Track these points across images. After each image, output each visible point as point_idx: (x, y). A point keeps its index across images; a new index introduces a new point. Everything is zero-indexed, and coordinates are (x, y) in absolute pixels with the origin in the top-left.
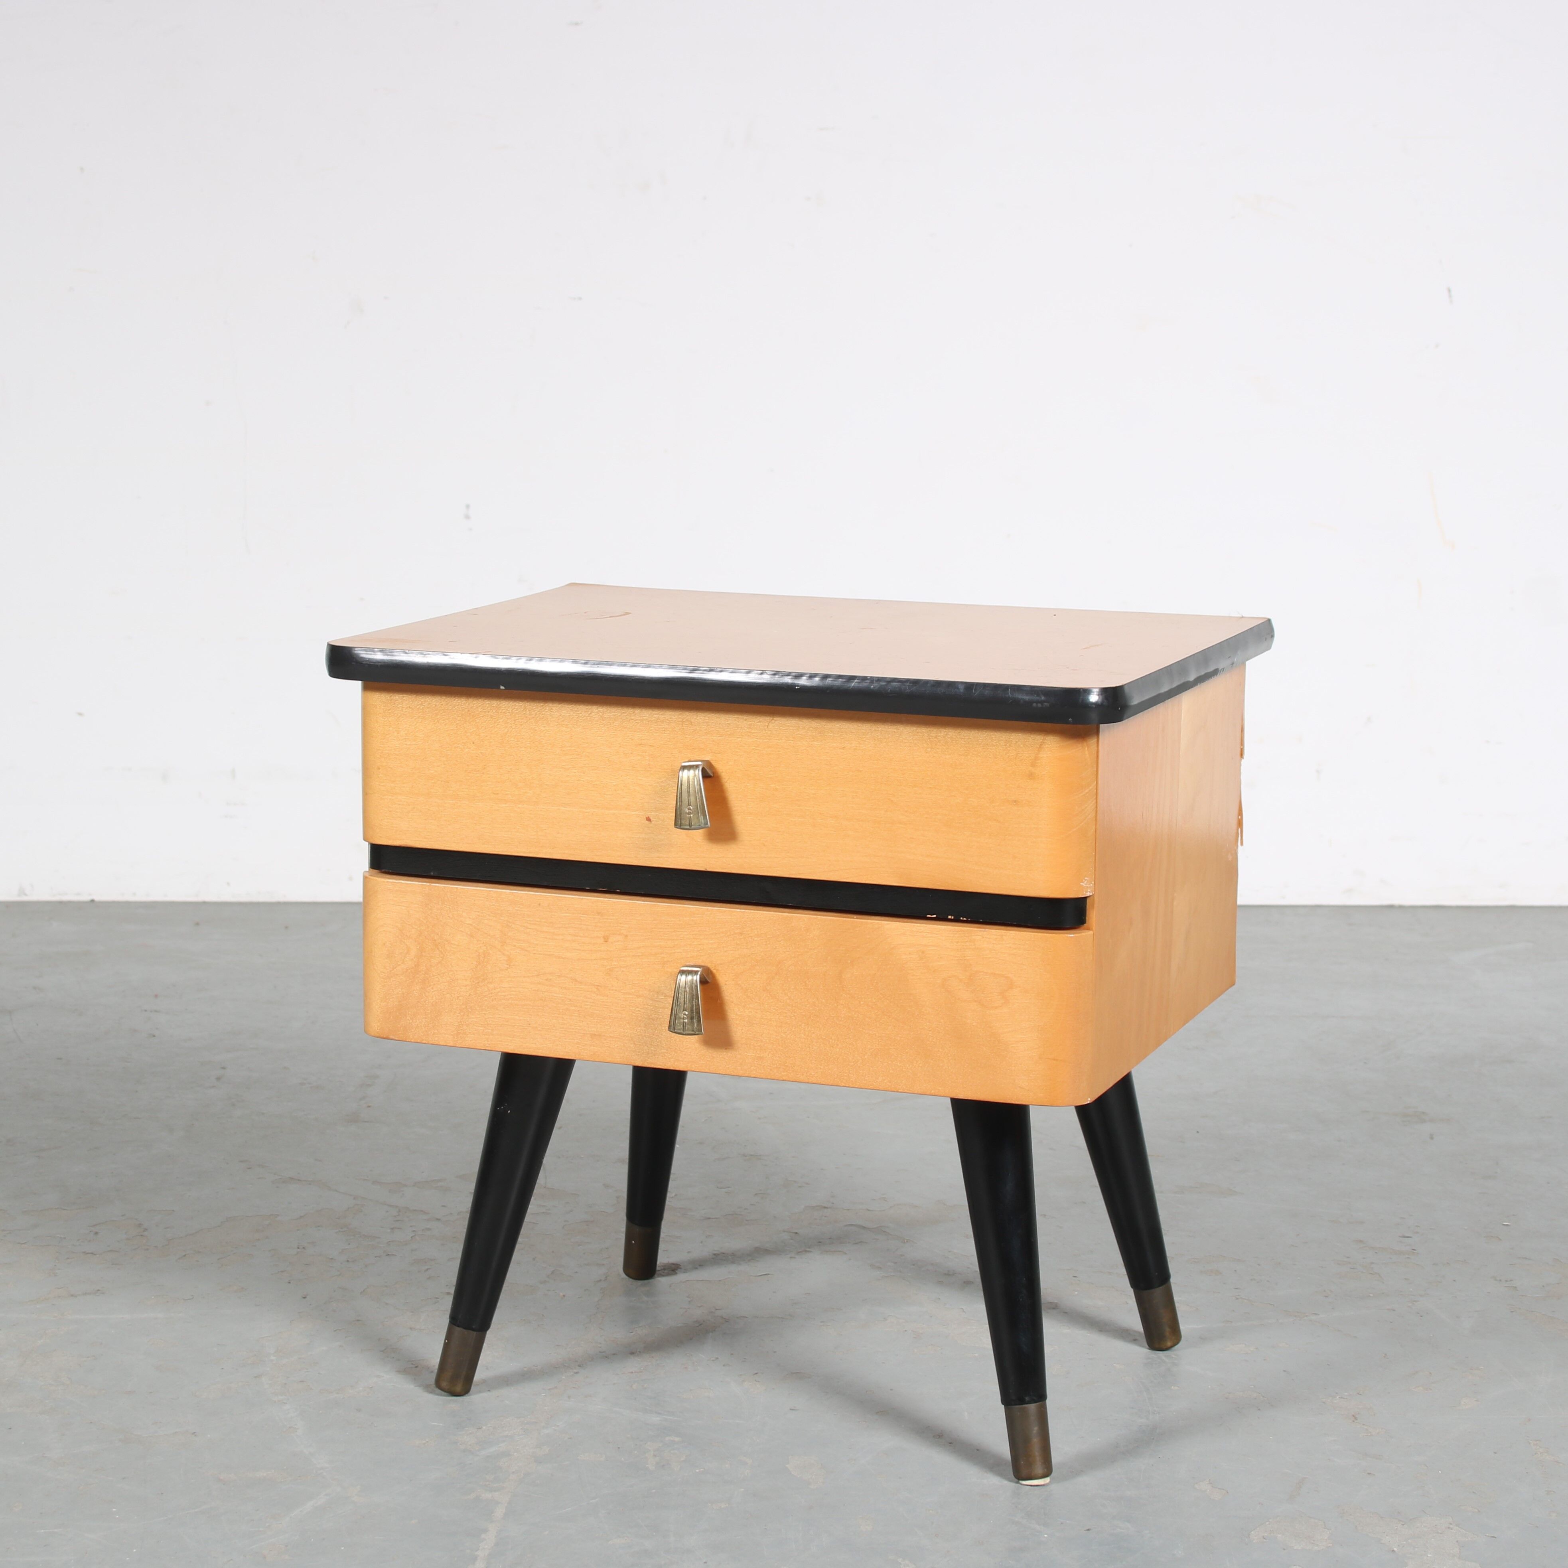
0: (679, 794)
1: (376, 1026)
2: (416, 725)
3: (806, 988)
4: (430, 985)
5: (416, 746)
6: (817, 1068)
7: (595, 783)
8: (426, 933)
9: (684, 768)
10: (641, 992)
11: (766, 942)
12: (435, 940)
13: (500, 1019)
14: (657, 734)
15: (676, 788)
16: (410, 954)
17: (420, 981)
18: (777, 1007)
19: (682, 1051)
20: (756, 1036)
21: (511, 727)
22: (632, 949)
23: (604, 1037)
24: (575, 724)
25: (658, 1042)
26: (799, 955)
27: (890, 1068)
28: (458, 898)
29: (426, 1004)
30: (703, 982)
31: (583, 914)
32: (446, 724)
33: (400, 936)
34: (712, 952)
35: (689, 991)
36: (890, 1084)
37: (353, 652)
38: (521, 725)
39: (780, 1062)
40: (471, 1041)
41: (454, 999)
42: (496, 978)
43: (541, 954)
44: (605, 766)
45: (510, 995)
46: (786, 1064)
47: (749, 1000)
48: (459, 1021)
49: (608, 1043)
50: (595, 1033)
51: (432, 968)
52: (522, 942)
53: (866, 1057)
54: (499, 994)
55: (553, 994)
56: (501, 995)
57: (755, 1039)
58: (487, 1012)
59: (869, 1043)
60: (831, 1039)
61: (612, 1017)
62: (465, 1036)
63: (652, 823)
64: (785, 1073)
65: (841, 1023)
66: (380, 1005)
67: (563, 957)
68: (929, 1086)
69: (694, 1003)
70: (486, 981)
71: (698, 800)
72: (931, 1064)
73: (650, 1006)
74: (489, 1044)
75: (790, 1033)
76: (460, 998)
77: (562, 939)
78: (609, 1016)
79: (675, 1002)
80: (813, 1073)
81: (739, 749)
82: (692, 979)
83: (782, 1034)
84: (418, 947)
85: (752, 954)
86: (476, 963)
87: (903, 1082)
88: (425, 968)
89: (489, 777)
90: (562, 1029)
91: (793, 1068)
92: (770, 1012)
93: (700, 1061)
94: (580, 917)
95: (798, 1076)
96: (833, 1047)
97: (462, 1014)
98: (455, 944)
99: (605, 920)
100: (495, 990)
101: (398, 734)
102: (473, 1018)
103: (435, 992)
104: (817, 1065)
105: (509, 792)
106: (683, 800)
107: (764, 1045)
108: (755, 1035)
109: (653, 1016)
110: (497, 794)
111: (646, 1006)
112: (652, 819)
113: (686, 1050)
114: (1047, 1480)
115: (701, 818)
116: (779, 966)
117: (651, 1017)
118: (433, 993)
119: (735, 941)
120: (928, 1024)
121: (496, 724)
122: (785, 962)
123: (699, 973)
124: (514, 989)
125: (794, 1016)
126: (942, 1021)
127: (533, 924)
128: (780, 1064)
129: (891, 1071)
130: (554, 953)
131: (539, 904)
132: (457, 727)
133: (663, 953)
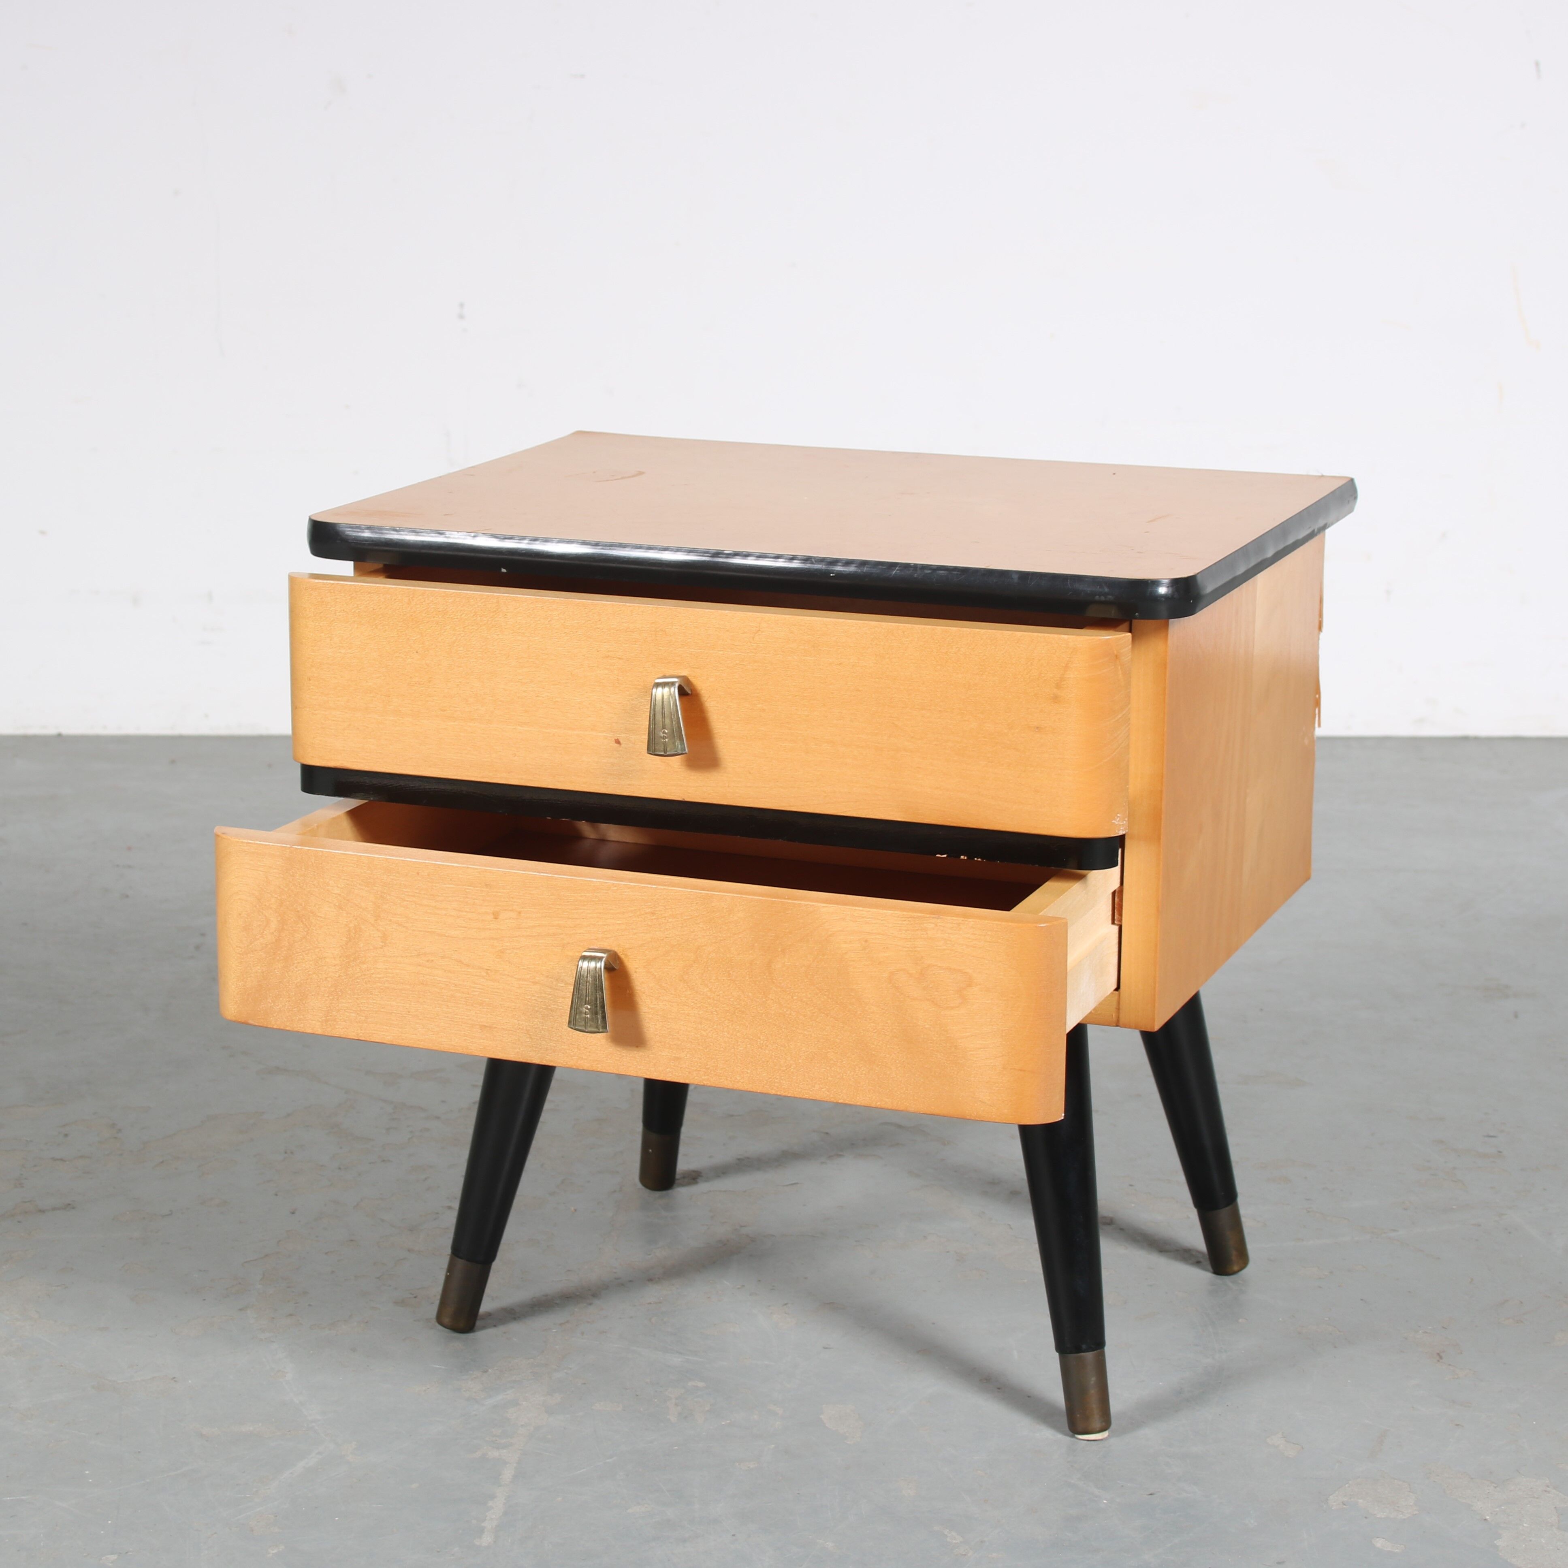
0: (652, 716)
1: (233, 1009)
2: (351, 631)
3: (729, 979)
4: (294, 964)
5: (352, 655)
6: (743, 1072)
7: (557, 700)
8: (288, 903)
9: (657, 685)
10: (537, 978)
11: (683, 924)
12: (298, 911)
13: (375, 1004)
14: (627, 645)
15: (649, 707)
16: (269, 927)
17: (282, 958)
18: (696, 1000)
19: (586, 1048)
20: (672, 1033)
21: (460, 634)
22: (527, 928)
23: (496, 1029)
24: (533, 632)
25: (558, 1037)
26: (721, 940)
27: (829, 1075)
28: (323, 863)
29: (289, 985)
30: (609, 968)
31: (469, 886)
32: (385, 630)
33: (257, 906)
34: (620, 934)
35: (592, 981)
36: (828, 1093)
37: (338, 528)
38: (471, 633)
39: (699, 1064)
40: (341, 1029)
41: (321, 981)
42: (370, 957)
43: (420, 931)
44: (567, 681)
45: (386, 977)
46: (707, 1067)
47: (663, 991)
48: (327, 1005)
49: (500, 1036)
50: (485, 1024)
51: (296, 944)
52: (398, 916)
53: (800, 1061)
54: (374, 976)
55: (436, 978)
56: (376, 978)
57: (671, 1037)
58: (360, 997)
59: (803, 1045)
60: (760, 1039)
61: (504, 1007)
62: (335, 1023)
63: (622, 746)
64: (706, 1077)
65: (770, 1021)
66: (237, 984)
67: (447, 935)
68: (874, 1097)
69: (598, 996)
70: (358, 961)
71: (674, 723)
72: (876, 1071)
73: (549, 994)
74: (363, 1034)
75: (712, 1030)
76: (328, 979)
77: (445, 915)
78: (501, 1004)
79: (575, 993)
80: (738, 1078)
81: (721, 664)
82: (596, 967)
83: (702, 1032)
84: (279, 919)
85: (666, 937)
86: (345, 939)
87: (844, 1091)
88: (287, 943)
89: (435, 691)
90: (446, 1019)
91: (715, 1071)
92: (687, 1006)
93: (607, 1060)
94: (465, 889)
95: (721, 1081)
96: (761, 1048)
97: (331, 998)
98: (321, 917)
99: (494, 894)
100: (368, 970)
101: (331, 640)
102: (343, 1003)
103: (299, 972)
104: (743, 1069)
105: (458, 709)
106: (656, 722)
107: (681, 1044)
108: (670, 1032)
109: (552, 1006)
110: (445, 710)
111: (544, 995)
112: (621, 742)
113: (590, 1047)
114: (1105, 1434)
115: (678, 743)
116: (698, 952)
117: (549, 1008)
118: (298, 973)
119: (646, 922)
120: (873, 1024)
121: (443, 631)
122: (704, 948)
123: (604, 959)
124: (390, 971)
125: (716, 1011)
126: (889, 1022)
127: (411, 896)
128: (700, 1066)
129: (829, 1078)
130: (436, 930)
131: (418, 873)
132: (398, 634)
133: (562, 934)
